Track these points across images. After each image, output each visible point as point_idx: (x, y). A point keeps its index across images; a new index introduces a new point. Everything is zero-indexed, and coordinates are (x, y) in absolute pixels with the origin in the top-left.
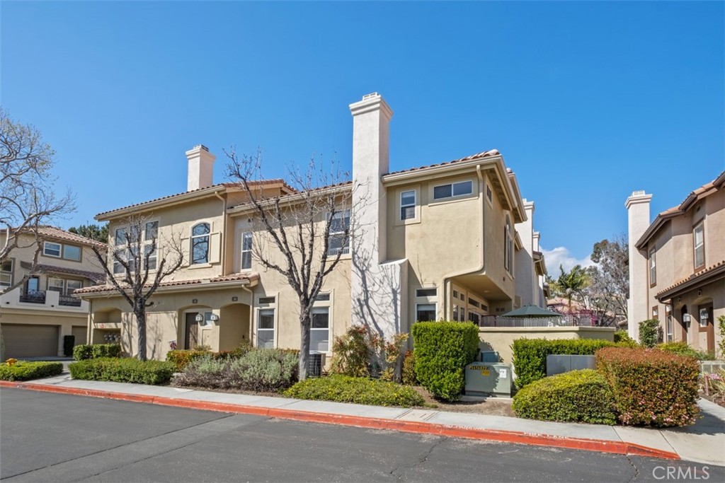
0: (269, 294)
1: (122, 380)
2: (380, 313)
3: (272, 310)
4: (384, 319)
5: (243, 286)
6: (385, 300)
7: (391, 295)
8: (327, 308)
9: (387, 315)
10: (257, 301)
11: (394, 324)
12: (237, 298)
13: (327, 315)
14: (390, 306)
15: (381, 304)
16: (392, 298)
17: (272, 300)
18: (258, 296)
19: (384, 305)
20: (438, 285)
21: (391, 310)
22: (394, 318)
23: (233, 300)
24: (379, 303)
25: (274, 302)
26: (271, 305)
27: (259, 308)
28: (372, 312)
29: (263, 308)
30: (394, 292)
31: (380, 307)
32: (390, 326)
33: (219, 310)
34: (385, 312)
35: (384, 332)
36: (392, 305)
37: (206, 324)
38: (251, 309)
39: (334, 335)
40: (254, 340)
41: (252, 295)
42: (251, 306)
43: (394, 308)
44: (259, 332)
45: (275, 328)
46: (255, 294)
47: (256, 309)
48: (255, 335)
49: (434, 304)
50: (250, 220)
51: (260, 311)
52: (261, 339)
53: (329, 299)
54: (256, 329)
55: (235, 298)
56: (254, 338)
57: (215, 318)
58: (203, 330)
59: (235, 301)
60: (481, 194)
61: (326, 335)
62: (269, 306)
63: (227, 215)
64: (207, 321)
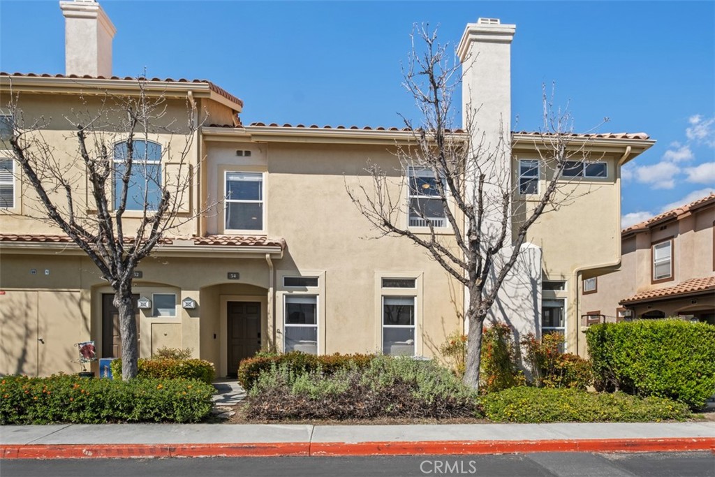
0: (305, 272)
1: (110, 419)
2: (515, 308)
3: (314, 297)
4: (520, 315)
5: (268, 256)
6: (520, 292)
7: (530, 286)
8: (412, 298)
9: (524, 310)
10: (281, 281)
11: (533, 322)
12: (237, 274)
14: (527, 299)
15: (516, 297)
16: (531, 289)
17: (313, 281)
18: (282, 275)
19: (519, 298)
20: (567, 278)
21: (530, 304)
22: (534, 314)
23: (230, 277)
24: (513, 295)
25: (316, 284)
26: (311, 290)
27: (287, 292)
28: (503, 305)
29: (295, 293)
30: (533, 282)
31: (513, 300)
32: (528, 323)
33: (198, 292)
34: (521, 307)
35: (519, 331)
36: (530, 298)
37: (156, 314)
38: (270, 294)
39: (423, 335)
40: (277, 340)
41: (272, 272)
42: (271, 289)
43: (532, 302)
44: (287, 328)
45: (319, 324)
46: (277, 271)
47: (280, 294)
48: (280, 333)
49: (564, 300)
50: (239, 153)
51: (287, 297)
52: (290, 340)
53: (413, 286)
54: (281, 324)
55: (234, 274)
56: (279, 338)
57: (187, 304)
58: (152, 324)
59: (234, 278)
60: (618, 180)
61: (410, 334)
62: (306, 290)
63: (201, 136)
64: (159, 310)
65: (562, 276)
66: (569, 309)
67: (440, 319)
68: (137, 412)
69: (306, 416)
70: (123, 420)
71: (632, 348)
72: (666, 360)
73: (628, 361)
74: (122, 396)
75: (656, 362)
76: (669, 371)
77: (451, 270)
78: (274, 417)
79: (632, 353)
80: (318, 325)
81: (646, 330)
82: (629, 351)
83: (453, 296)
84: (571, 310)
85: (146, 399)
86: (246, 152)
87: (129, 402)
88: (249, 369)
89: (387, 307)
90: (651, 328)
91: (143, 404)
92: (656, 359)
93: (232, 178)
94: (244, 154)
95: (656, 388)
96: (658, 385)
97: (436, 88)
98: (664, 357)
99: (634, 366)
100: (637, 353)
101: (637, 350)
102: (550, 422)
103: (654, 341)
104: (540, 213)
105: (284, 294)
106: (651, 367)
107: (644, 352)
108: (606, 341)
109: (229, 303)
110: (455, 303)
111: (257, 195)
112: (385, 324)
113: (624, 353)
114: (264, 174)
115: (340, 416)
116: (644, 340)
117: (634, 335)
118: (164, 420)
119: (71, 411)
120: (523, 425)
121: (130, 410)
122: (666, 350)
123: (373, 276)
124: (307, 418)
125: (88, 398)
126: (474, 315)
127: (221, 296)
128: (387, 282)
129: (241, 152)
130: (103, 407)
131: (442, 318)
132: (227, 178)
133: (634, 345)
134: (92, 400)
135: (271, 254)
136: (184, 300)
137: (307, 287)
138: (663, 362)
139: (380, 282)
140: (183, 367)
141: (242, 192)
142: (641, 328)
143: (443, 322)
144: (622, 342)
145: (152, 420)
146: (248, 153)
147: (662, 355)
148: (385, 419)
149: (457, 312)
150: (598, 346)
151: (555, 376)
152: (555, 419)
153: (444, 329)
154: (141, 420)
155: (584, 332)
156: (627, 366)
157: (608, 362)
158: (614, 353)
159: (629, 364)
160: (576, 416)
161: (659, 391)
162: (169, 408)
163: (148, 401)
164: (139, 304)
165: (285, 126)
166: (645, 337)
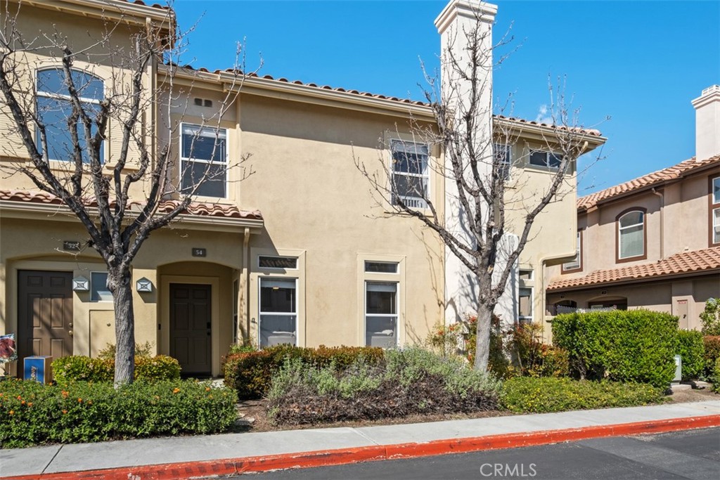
0: (283, 251)
1: (113, 435)
3: (293, 280)
5: (247, 230)
8: (394, 284)
10: (255, 261)
11: (512, 311)
12: (204, 251)
13: (394, 294)
17: (291, 262)
18: (256, 253)
20: (534, 267)
22: (512, 303)
23: (194, 254)
25: (294, 266)
26: (289, 272)
27: (262, 274)
29: (271, 275)
32: (508, 313)
33: (155, 272)
37: (96, 298)
38: (243, 277)
39: (406, 325)
40: (251, 331)
41: (245, 249)
42: (245, 270)
43: (511, 290)
44: (262, 317)
45: (299, 313)
46: (252, 249)
47: (255, 276)
48: (254, 322)
49: (531, 289)
50: (198, 102)
51: (263, 279)
52: (266, 330)
53: (394, 271)
54: (256, 312)
55: (200, 250)
56: (253, 328)
57: (143, 286)
58: (90, 311)
59: (199, 255)
60: (575, 173)
61: (392, 324)
62: (285, 272)
63: (156, 75)
64: (99, 293)
65: (530, 265)
66: (535, 299)
67: (423, 307)
68: (150, 424)
69: (339, 418)
70: (130, 435)
71: (607, 337)
72: (642, 347)
73: (602, 349)
74: (133, 405)
75: (632, 349)
76: (645, 358)
77: (460, 256)
78: (307, 421)
79: (607, 342)
80: (297, 313)
81: (623, 319)
82: (603, 340)
83: (434, 283)
84: (538, 300)
85: (164, 406)
86: (206, 101)
87: (141, 411)
88: (239, 367)
89: (369, 294)
90: (628, 317)
91: (160, 412)
92: (632, 347)
93: (188, 131)
94: (203, 103)
95: (631, 374)
96: (633, 371)
97: (476, 65)
98: (640, 344)
99: (608, 353)
100: (613, 341)
101: (612, 338)
102: (564, 410)
103: (630, 330)
104: (548, 202)
105: (259, 277)
106: (626, 354)
107: (619, 340)
108: (576, 329)
109: (171, 285)
110: (436, 291)
111: (221, 155)
112: (367, 313)
113: (597, 342)
114: (228, 131)
115: (371, 416)
116: (620, 329)
117: (610, 324)
118: (182, 432)
119: (60, 428)
120: (542, 415)
121: (140, 421)
122: (642, 338)
123: (356, 259)
124: (339, 420)
125: (87, 409)
126: (486, 304)
127: (162, 276)
128: (371, 266)
129: (201, 100)
130: (106, 421)
131: (425, 306)
132: (183, 131)
133: (609, 333)
134: (93, 411)
135: (251, 229)
136: (138, 281)
137: (285, 269)
138: (639, 349)
139: (362, 266)
140: (156, 366)
141: (201, 150)
142: (617, 317)
143: (425, 311)
144: (596, 330)
145: (167, 433)
146: (208, 103)
147: (638, 343)
148: (418, 417)
149: (438, 301)
150: (566, 335)
151: (537, 365)
152: (568, 407)
153: (426, 319)
154: (154, 434)
155: (548, 321)
156: (600, 354)
157: (578, 351)
158: (586, 342)
159: (603, 352)
160: (583, 403)
161: (634, 377)
162: (191, 416)
163: (166, 409)
164: (75, 285)
165: (266, 77)
166: (621, 326)
